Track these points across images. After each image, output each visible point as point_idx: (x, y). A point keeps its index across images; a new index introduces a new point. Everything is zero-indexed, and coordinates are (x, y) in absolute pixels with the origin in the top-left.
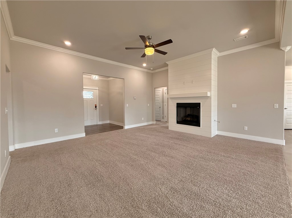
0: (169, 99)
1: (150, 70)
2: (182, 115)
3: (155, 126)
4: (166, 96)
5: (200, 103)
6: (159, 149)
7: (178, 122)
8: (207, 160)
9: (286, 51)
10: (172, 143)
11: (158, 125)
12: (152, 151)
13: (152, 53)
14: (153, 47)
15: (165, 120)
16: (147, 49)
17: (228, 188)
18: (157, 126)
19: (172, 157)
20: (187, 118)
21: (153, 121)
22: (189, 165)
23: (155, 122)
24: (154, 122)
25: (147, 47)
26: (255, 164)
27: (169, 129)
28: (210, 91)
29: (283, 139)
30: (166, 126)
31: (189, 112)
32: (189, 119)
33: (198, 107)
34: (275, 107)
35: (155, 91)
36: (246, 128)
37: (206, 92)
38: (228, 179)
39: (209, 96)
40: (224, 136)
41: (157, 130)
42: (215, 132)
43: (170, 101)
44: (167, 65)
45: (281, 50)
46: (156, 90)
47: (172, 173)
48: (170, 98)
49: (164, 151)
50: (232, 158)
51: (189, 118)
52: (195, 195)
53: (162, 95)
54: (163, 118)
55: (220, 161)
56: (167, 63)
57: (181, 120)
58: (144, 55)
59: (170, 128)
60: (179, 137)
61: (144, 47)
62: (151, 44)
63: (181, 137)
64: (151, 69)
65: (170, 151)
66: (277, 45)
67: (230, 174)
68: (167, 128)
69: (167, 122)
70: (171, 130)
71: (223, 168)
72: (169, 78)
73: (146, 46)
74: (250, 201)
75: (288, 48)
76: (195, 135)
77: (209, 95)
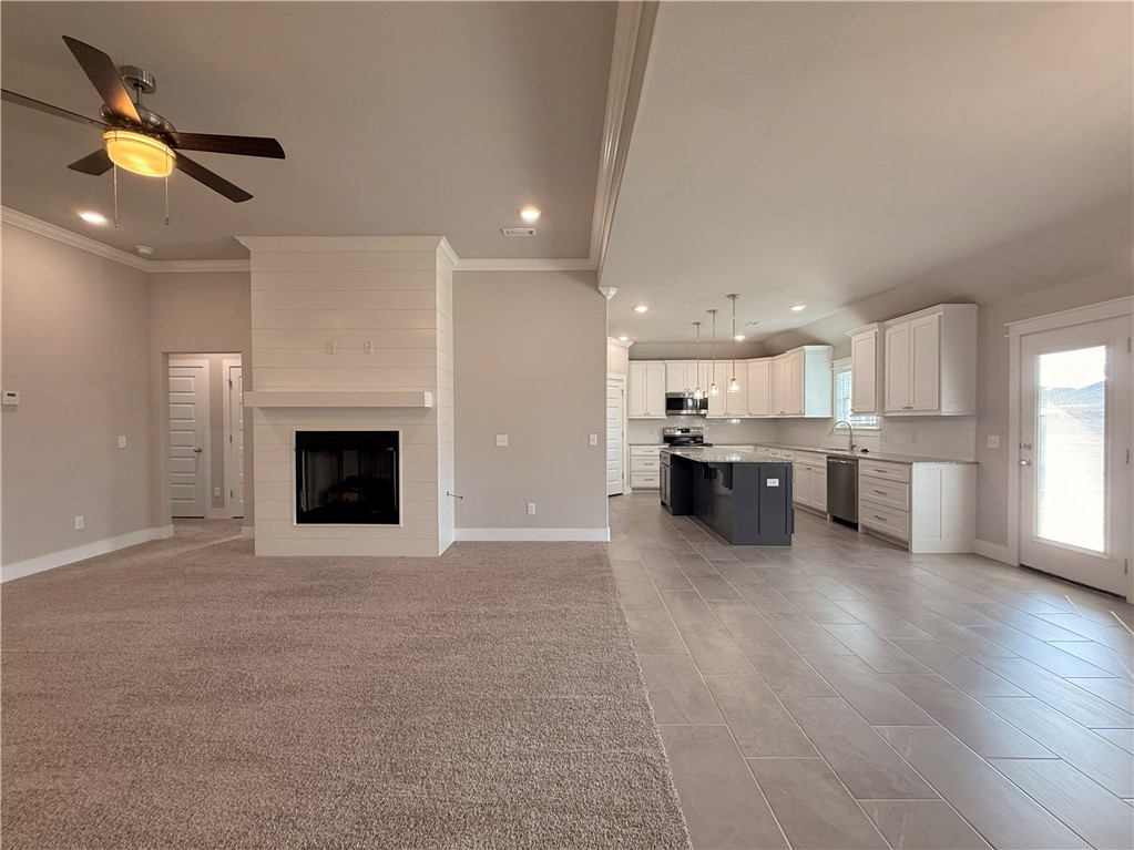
0: (257, 414)
1: (134, 252)
2: (322, 481)
3: (171, 553)
4: (234, 397)
5: (397, 433)
6: (209, 673)
7: (304, 517)
8: (437, 652)
9: (609, 298)
10: (278, 618)
11: (193, 541)
12: (166, 696)
13: (156, 169)
14: (168, 139)
15: (234, 508)
16: (121, 134)
17: (516, 731)
18: (187, 548)
19: (291, 691)
20: (345, 496)
21: (154, 522)
22: (372, 698)
23: (166, 531)
24: (163, 529)
25: (124, 128)
26: (564, 616)
27: (258, 553)
28: (433, 389)
29: (606, 527)
30: (238, 541)
31: (351, 467)
32: (353, 497)
33: (391, 449)
34: (592, 443)
35: (167, 367)
36: (533, 508)
37: (420, 390)
38: (509, 697)
39: (430, 406)
40: (477, 544)
41: (188, 570)
42: (449, 533)
43: (261, 424)
44: (245, 254)
45: (600, 292)
46: (172, 363)
47: (301, 773)
48: (263, 408)
49: (242, 676)
50: (511, 616)
51: (356, 495)
52: (416, 825)
53: (212, 393)
54: (219, 502)
55: (478, 639)
56: (243, 241)
57: (317, 506)
58: (98, 164)
59: (262, 549)
60: (315, 583)
61: (99, 116)
62: (153, 119)
63: (324, 582)
64: (143, 250)
65: (279, 664)
66: (592, 278)
67: (511, 676)
68: (248, 546)
69: (244, 519)
70: (269, 559)
71: (491, 662)
72: (253, 312)
73: (117, 121)
74: (574, 741)
75: (612, 292)
76: (381, 558)
77: (428, 403)
